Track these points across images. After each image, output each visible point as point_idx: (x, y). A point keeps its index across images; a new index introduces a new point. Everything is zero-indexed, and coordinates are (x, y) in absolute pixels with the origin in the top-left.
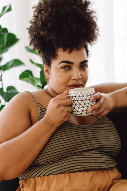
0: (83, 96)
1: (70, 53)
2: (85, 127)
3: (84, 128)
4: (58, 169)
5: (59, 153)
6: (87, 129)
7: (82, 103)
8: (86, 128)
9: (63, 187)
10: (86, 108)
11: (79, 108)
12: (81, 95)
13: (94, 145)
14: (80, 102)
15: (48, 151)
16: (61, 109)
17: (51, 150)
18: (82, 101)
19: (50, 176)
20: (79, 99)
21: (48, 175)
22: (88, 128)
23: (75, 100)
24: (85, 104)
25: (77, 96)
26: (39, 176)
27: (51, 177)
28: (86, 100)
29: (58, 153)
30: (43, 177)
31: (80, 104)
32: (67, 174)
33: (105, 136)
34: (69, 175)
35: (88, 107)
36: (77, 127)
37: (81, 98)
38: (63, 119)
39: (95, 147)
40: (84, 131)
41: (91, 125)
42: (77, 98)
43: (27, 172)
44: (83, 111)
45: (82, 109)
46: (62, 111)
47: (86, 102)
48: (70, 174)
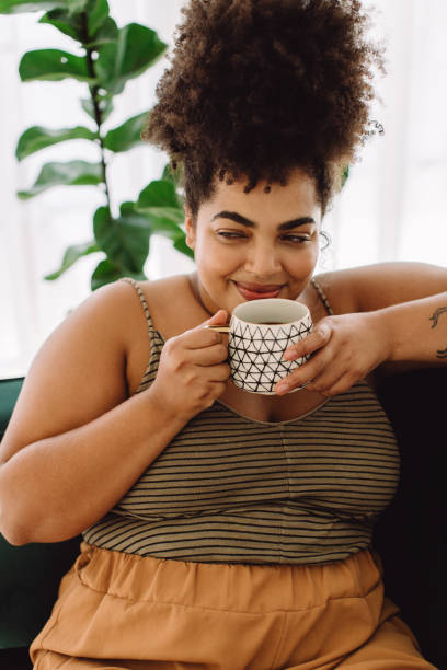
0: (263, 340)
1: (247, 191)
2: (275, 429)
3: (271, 429)
4: (170, 546)
5: (180, 498)
6: (282, 435)
7: (259, 360)
8: (279, 432)
9: (170, 603)
10: (271, 376)
11: (248, 373)
12: (258, 336)
13: (291, 489)
14: (253, 356)
15: (152, 485)
16: (189, 376)
17: (158, 485)
18: (258, 353)
19: (147, 559)
20: (251, 349)
21: (144, 555)
22: (284, 432)
23: (241, 346)
24: (266, 364)
25: (247, 336)
26: (121, 551)
27: (150, 562)
28: (271, 352)
29: (175, 498)
30: (131, 557)
31: (253, 363)
32: (191, 564)
33: (335, 461)
34: (197, 570)
35: (276, 373)
36: (249, 426)
37: (258, 344)
38: (196, 403)
39: (292, 495)
40: (268, 442)
41: (301, 423)
42: (247, 343)
43: (96, 529)
44: (259, 383)
45: (257, 377)
46: (192, 382)
47: (272, 360)
48: (201, 565)
